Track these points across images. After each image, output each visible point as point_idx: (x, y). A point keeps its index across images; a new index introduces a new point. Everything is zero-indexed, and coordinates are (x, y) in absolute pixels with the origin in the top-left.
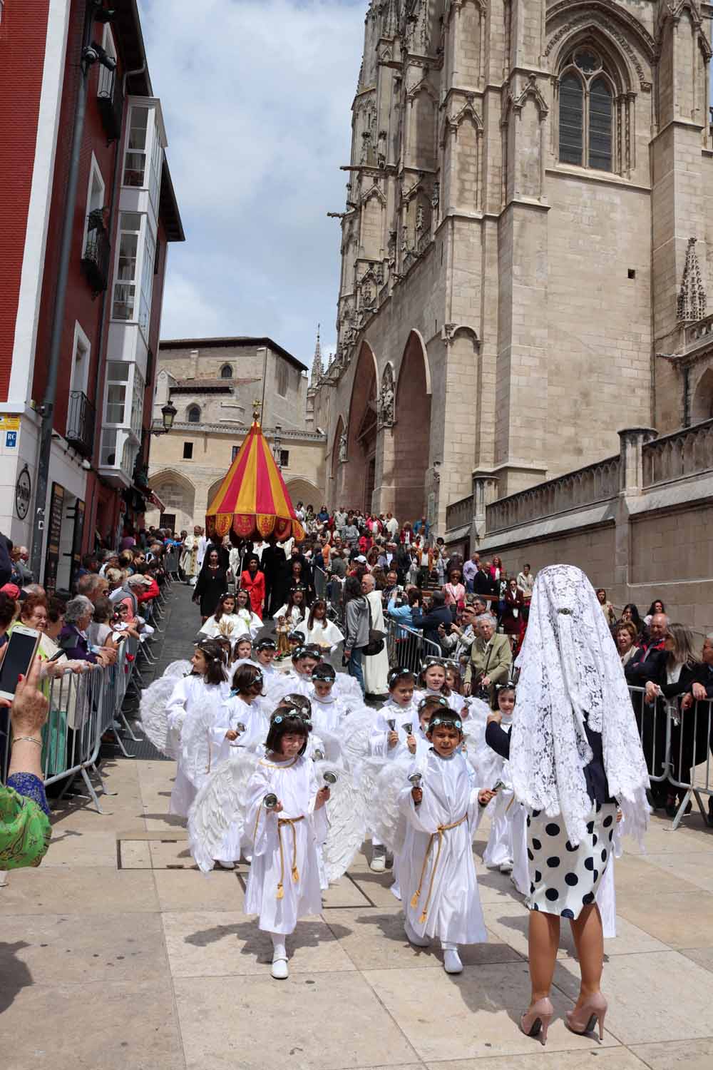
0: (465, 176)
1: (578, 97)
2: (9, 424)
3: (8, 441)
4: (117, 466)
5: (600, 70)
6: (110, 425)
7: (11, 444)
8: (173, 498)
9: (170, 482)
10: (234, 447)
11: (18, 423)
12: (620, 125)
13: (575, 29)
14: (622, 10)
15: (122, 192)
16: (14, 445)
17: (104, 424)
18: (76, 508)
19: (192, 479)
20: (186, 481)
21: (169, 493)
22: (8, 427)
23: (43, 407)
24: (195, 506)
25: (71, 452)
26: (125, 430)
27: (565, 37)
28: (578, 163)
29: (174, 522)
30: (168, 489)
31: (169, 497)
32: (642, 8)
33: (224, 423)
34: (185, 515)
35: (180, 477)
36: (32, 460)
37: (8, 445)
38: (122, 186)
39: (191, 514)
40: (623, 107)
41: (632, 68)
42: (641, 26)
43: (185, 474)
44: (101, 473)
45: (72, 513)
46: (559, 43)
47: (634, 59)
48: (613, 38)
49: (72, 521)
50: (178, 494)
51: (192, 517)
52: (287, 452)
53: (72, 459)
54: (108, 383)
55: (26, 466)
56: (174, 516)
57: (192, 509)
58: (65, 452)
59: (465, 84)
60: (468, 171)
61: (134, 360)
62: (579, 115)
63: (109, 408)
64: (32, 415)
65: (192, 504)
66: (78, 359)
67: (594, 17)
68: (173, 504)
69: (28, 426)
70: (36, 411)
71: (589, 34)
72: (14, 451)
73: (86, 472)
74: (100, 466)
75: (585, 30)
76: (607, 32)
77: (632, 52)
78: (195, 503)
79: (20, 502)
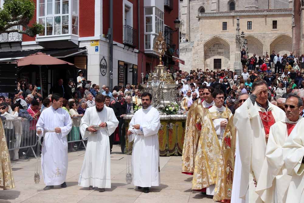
2: (96, 44)
3: (96, 50)
4: (152, 49)
6: (148, 33)
7: (97, 50)
8: (220, 50)
9: (217, 43)
10: (248, 22)
11: (99, 43)
16: (98, 51)
17: (145, 33)
18: (133, 68)
19: (228, 40)
20: (225, 41)
21: (218, 49)
22: (96, 45)
23: (107, 36)
24: (230, 54)
25: (127, 47)
26: (153, 34)
29: (221, 62)
30: (216, 46)
31: (218, 50)
33: (247, 9)
34: (226, 58)
35: (222, 40)
36: (106, 55)
37: (96, 51)
39: (229, 58)
43: (224, 38)
44: (145, 52)
45: (131, 70)
49: (132, 73)
50: (222, 49)
51: (229, 59)
52: (276, 21)
53: (128, 50)
54: (145, 16)
55: (104, 57)
56: (220, 59)
57: (229, 55)
58: (123, 48)
61: (154, 5)
63: (147, 26)
64: (104, 39)
65: (229, 53)
66: (126, 11)
68: (219, 54)
69: (103, 43)
70: (105, 37)
72: (98, 53)
73: (137, 54)
74: (145, 50)
78: (230, 52)
79: (102, 70)
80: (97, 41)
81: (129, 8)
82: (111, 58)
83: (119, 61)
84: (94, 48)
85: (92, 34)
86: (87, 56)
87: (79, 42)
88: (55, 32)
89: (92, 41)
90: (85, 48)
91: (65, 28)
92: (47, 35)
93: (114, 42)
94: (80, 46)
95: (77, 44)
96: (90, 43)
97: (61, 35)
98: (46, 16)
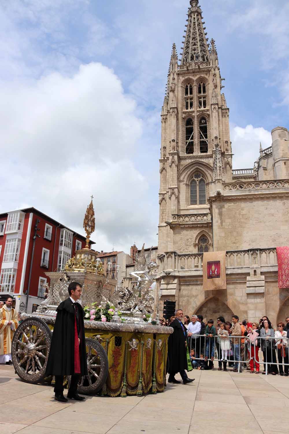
0: (163, 215)
1: (195, 186)
5: (201, 178)
12: (207, 191)
13: (192, 170)
14: (203, 162)
15: (59, 247)
27: (189, 173)
28: (196, 204)
32: (210, 160)
36: (24, 301)
37: (19, 300)
38: (59, 246)
40: (208, 186)
41: (208, 175)
42: (209, 165)
46: (187, 175)
47: (209, 173)
48: (203, 169)
58: (37, 299)
59: (163, 191)
60: (164, 213)
62: (196, 191)
67: (196, 165)
71: (196, 169)
75: (195, 169)
76: (201, 168)
77: (208, 171)
79: (21, 308)
80: (20, 295)
81: (44, 281)
82: (27, 303)
83: (33, 304)
84: (18, 298)
85: (18, 292)
86: (15, 302)
87: (14, 295)
88: (5, 290)
89: (18, 295)
90: (15, 298)
91: (8, 289)
92: (2, 292)
93: (29, 296)
94: (14, 297)
95: (12, 296)
96: (17, 296)
97: (6, 292)
98: (3, 284)
